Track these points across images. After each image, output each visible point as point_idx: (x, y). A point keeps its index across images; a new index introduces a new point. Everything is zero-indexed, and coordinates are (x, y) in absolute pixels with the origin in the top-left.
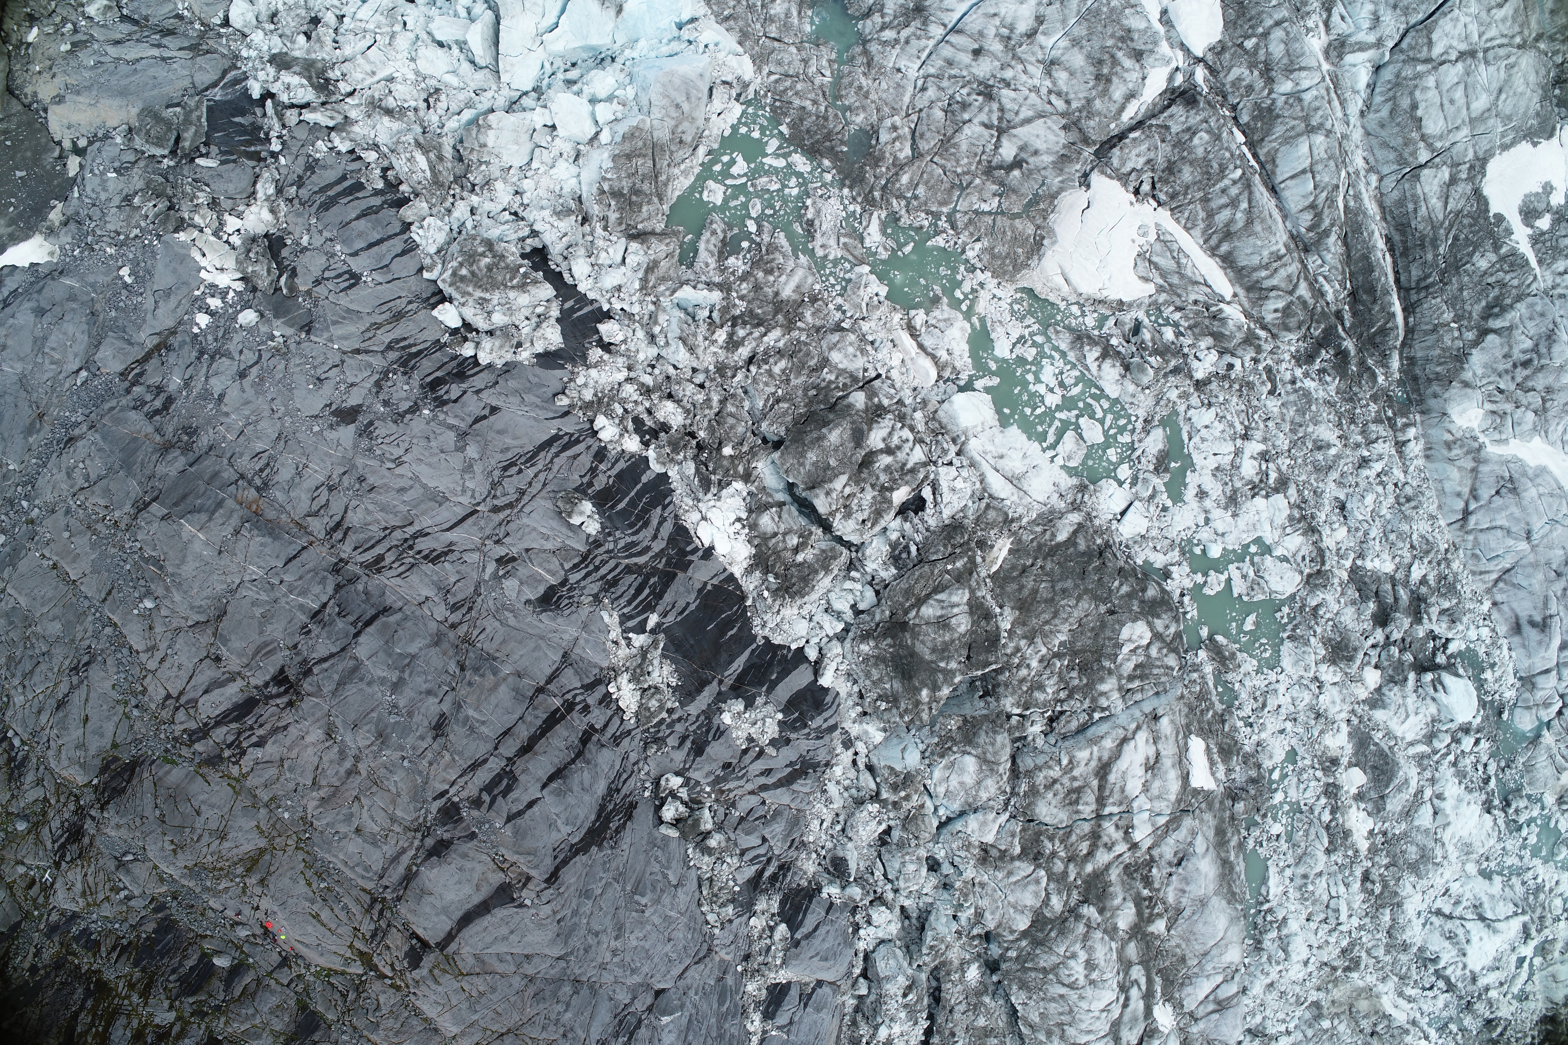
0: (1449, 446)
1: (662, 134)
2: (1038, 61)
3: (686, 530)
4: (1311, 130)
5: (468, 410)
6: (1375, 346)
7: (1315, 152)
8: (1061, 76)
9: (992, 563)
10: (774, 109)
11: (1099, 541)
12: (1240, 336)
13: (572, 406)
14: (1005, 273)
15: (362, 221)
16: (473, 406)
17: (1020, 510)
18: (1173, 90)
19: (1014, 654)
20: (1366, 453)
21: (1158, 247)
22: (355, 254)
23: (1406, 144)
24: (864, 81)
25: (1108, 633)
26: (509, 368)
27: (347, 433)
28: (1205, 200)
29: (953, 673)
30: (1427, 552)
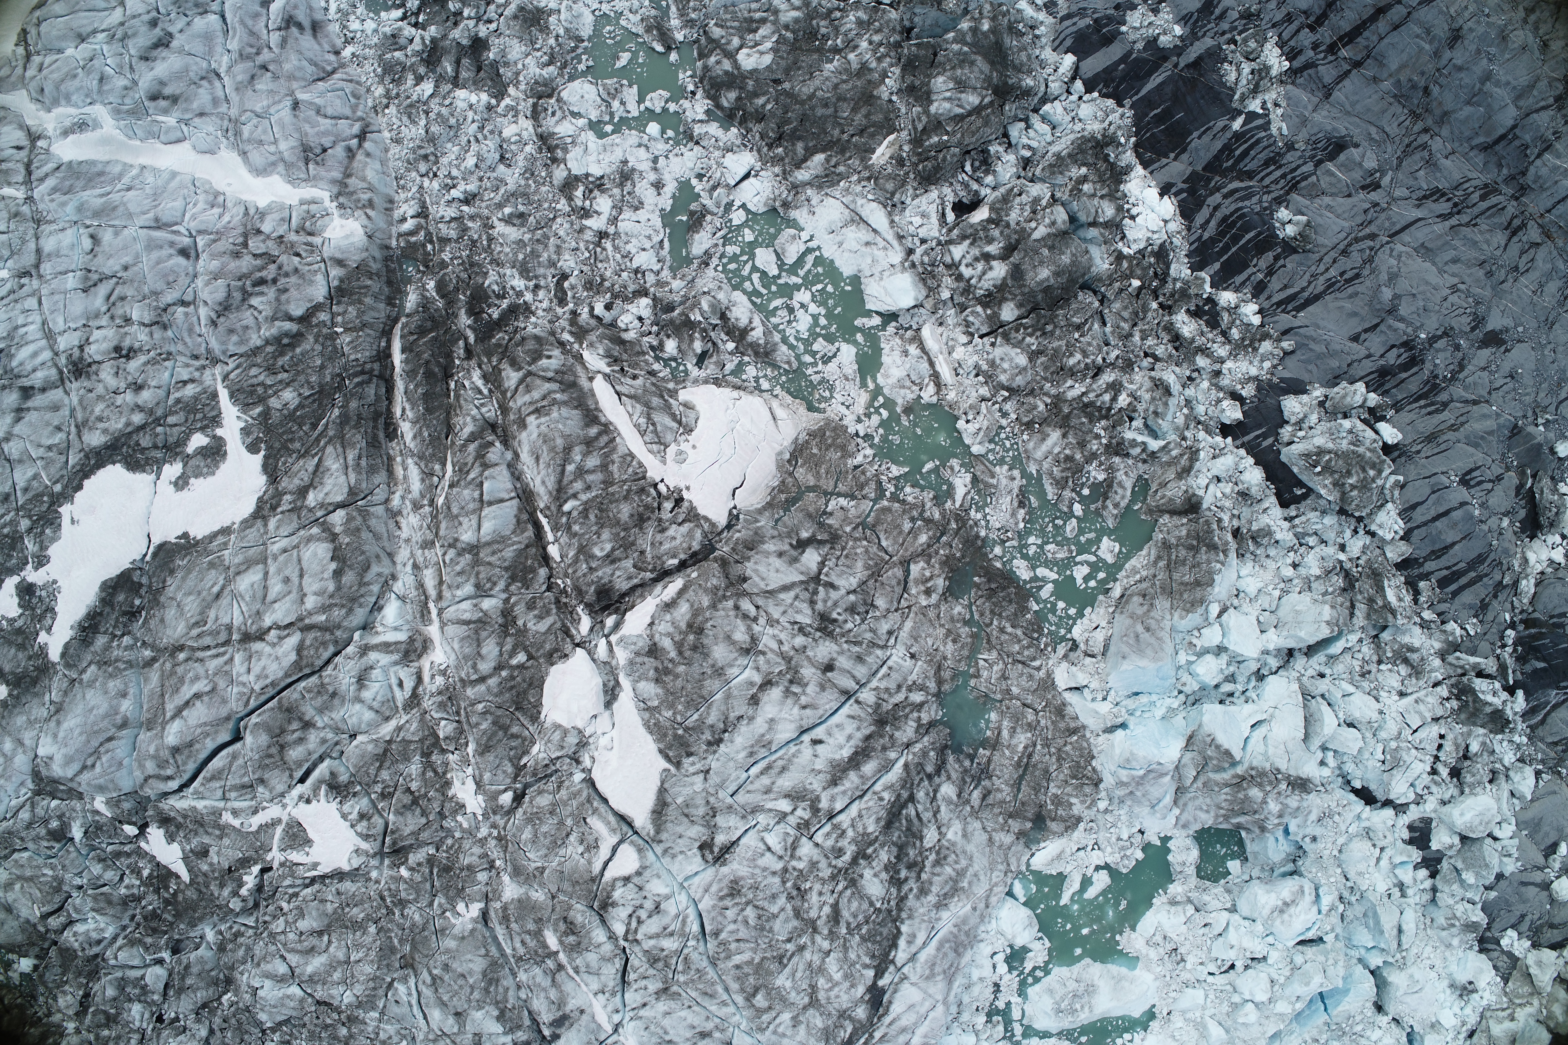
0: (371, 204)
1: (1162, 604)
2: (763, 653)
3: (1183, 215)
4: (474, 549)
5: (1383, 338)
6: (432, 319)
7: (474, 522)
8: (740, 635)
9: (892, 144)
10: (1040, 630)
11: (780, 150)
12: (592, 337)
13: (1279, 340)
14: (835, 429)
15: (1449, 541)
16: (1375, 343)
17: (858, 188)
18: (616, 611)
19: (884, 56)
20: (465, 208)
21: (669, 437)
22: (1463, 504)
23: (358, 530)
24: (949, 648)
25: (783, 63)
26: (1334, 381)
27: (1494, 323)
28: (608, 482)
29: (955, 41)
30: (411, 106)
